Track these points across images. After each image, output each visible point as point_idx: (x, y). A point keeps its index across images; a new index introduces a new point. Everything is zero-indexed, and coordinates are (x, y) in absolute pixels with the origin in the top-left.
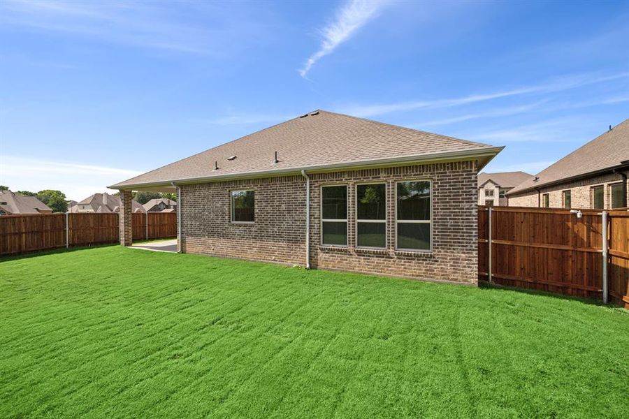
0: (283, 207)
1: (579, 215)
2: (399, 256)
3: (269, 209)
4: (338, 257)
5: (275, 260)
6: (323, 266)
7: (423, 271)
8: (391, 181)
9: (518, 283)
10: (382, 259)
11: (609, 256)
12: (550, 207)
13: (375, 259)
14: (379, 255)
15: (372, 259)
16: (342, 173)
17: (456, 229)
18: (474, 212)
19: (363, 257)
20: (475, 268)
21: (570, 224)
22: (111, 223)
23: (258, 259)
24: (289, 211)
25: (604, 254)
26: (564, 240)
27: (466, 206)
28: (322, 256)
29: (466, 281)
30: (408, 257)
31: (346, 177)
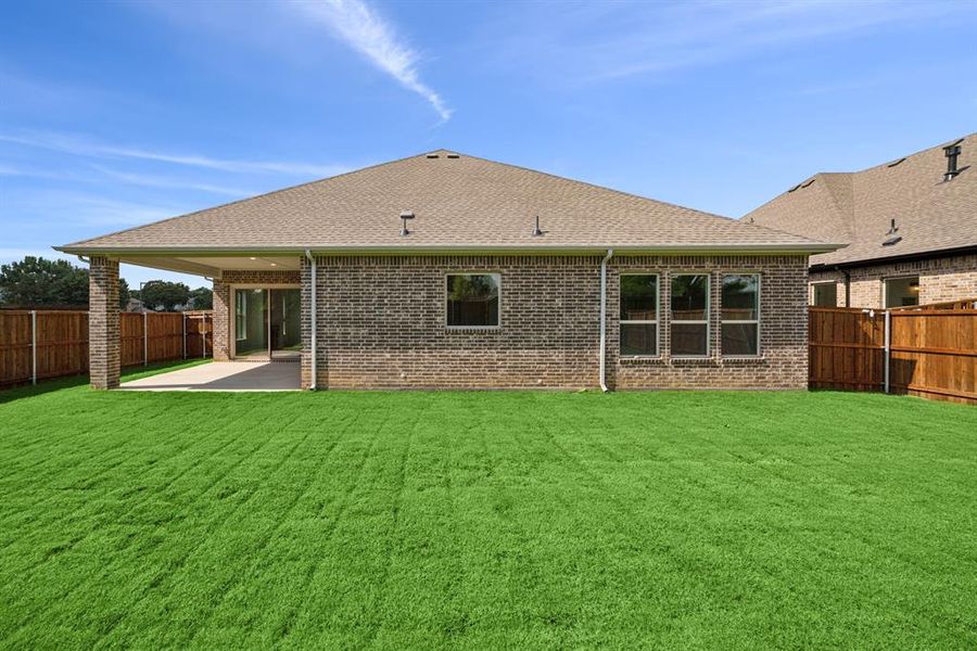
0: (559, 302)
1: (872, 314)
2: (727, 364)
3: (532, 305)
4: (647, 371)
5: (542, 385)
6: (625, 386)
7: (754, 379)
8: (718, 272)
9: (819, 384)
10: (706, 369)
11: (890, 350)
12: (851, 306)
13: (698, 370)
14: (702, 364)
15: (694, 370)
16: (655, 258)
17: (789, 329)
18: (805, 311)
19: (681, 369)
20: (806, 370)
21: (861, 322)
22: (14, 335)
23: (507, 385)
24: (569, 309)
25: (887, 350)
26: (856, 340)
27: (798, 304)
28: (622, 371)
29: (796, 386)
30: (738, 364)
31: (660, 263)
